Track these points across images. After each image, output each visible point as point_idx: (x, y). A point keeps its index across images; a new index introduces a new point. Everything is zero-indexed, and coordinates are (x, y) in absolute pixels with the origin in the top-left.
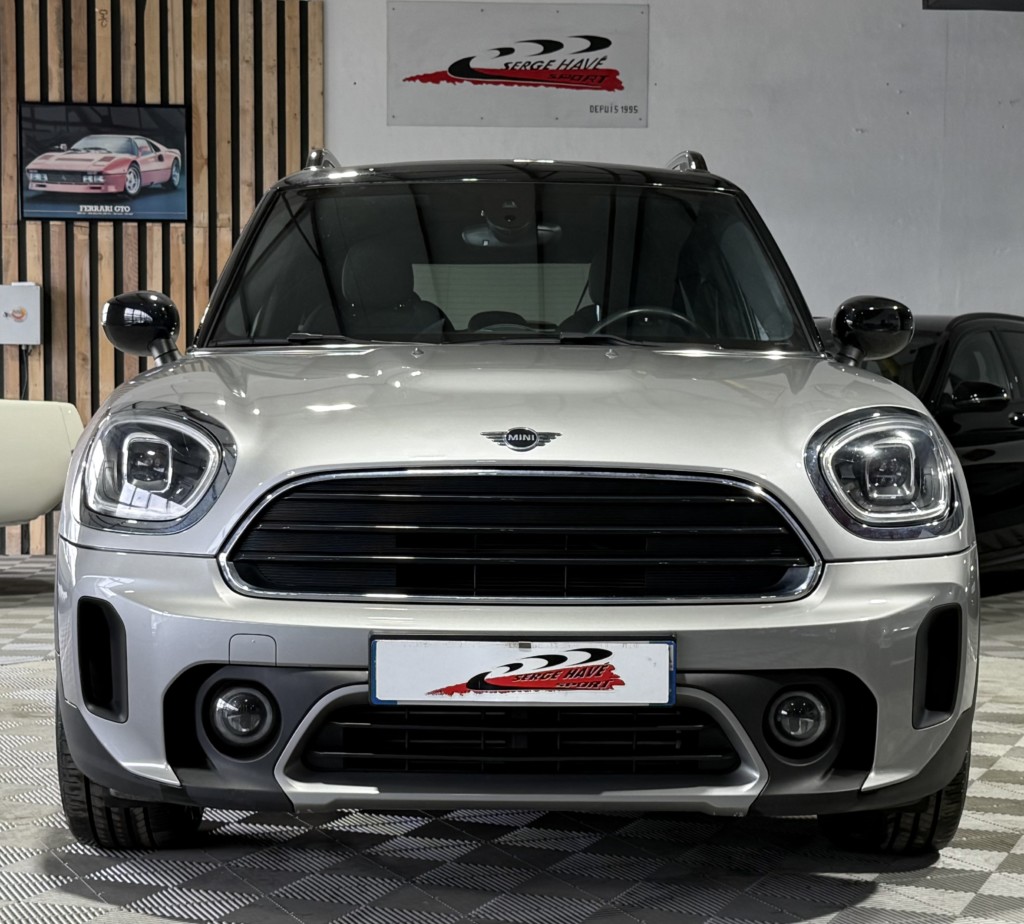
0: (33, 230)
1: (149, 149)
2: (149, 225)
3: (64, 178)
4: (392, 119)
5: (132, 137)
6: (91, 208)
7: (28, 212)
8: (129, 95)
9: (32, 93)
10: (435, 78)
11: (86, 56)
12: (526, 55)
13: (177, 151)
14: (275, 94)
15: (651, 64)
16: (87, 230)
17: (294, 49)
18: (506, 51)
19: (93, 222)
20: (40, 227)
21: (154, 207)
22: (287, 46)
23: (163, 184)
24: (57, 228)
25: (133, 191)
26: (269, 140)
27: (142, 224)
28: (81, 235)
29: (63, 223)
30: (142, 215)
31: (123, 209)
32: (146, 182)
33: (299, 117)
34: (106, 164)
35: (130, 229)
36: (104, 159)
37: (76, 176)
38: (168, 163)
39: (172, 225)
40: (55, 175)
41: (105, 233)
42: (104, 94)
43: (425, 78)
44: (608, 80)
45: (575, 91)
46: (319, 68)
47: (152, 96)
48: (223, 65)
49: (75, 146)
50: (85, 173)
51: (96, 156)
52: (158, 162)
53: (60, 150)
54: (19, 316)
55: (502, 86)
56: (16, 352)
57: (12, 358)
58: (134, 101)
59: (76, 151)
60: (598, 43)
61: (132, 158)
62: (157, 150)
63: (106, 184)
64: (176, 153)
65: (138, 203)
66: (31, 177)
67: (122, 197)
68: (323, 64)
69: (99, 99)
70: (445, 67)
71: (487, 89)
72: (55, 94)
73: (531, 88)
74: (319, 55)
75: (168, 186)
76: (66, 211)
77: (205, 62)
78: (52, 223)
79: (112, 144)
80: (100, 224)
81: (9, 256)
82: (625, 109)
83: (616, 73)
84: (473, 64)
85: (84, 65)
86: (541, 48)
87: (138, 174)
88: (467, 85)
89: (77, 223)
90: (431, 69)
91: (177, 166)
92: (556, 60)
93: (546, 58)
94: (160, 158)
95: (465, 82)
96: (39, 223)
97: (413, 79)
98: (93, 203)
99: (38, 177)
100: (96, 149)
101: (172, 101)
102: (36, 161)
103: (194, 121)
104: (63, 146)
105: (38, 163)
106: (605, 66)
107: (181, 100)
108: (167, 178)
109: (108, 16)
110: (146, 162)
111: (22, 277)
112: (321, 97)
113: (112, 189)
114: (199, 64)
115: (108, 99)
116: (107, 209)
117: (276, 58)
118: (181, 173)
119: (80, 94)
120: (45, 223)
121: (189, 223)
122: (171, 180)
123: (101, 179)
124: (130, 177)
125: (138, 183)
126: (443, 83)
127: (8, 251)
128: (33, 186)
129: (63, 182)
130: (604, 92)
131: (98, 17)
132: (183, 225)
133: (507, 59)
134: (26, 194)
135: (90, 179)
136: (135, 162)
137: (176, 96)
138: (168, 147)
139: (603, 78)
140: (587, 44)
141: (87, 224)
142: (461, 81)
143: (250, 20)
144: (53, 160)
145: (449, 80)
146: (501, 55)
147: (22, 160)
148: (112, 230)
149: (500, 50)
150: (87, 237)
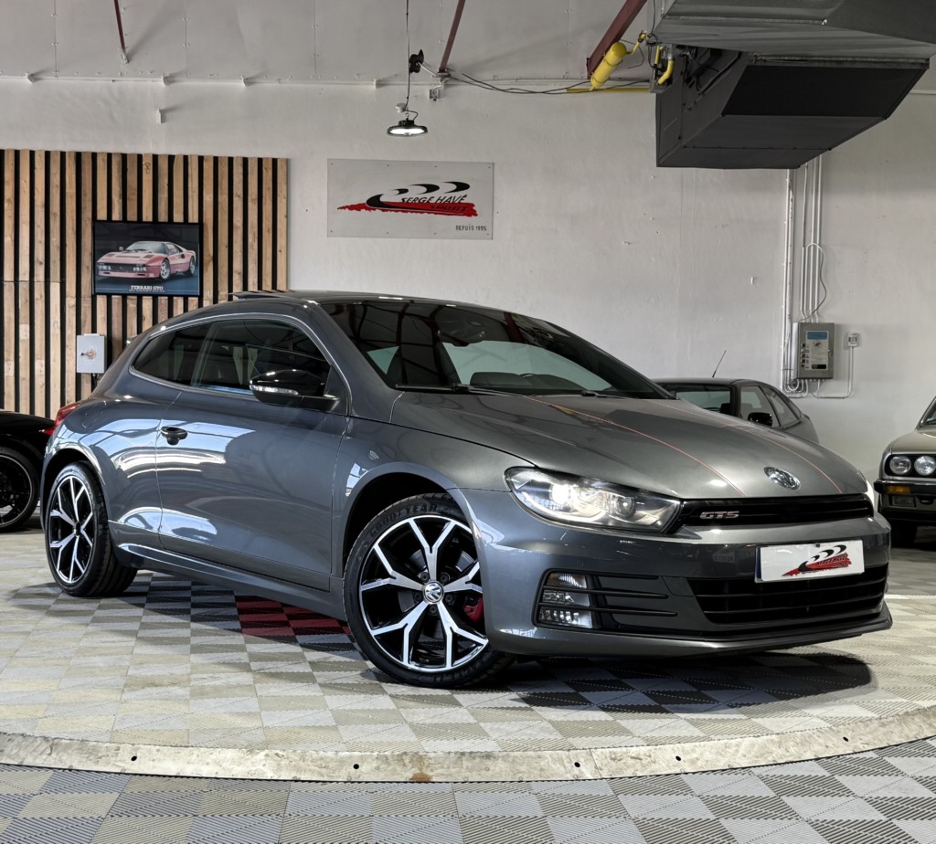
0: (101, 301)
1: (175, 250)
2: (175, 298)
3: (121, 268)
4: (331, 233)
5: (165, 243)
6: (138, 287)
7: (98, 290)
8: (163, 217)
9: (102, 215)
10: (358, 207)
11: (136, 192)
12: (416, 194)
13: (193, 252)
14: (256, 217)
15: (495, 200)
16: (136, 302)
17: (269, 189)
18: (402, 191)
19: (140, 296)
20: (106, 299)
21: (179, 286)
22: (264, 186)
23: (184, 272)
24: (116, 300)
25: (165, 277)
26: (252, 246)
27: (170, 298)
28: (132, 305)
29: (120, 297)
30: (170, 292)
31: (158, 288)
32: (174, 271)
33: (271, 231)
34: (148, 259)
35: (163, 301)
36: (147, 257)
37: (129, 267)
38: (187, 259)
39: (190, 298)
40: (115, 266)
41: (147, 304)
42: (147, 216)
43: (351, 208)
44: (468, 210)
45: (446, 216)
46: (284, 201)
47: (178, 218)
48: (223, 198)
49: (129, 248)
50: (135, 265)
51: (142, 255)
52: (181, 259)
53: (118, 251)
54: (90, 355)
55: (400, 213)
56: (90, 378)
57: (87, 382)
58: (166, 220)
59: (129, 251)
60: (462, 186)
61: (165, 256)
62: (181, 251)
63: (148, 272)
64: (193, 253)
65: (169, 284)
66: (100, 267)
67: (158, 281)
68: (288, 198)
69: (144, 219)
70: (365, 201)
71: (391, 214)
72: (116, 216)
73: (419, 214)
74: (284, 192)
75: (188, 274)
76: (123, 290)
77: (212, 196)
78: (113, 296)
79: (152, 247)
80: (144, 297)
81: (86, 317)
82: (479, 228)
83: (473, 205)
84: (382, 199)
85: (135, 197)
86: (425, 189)
87: (168, 266)
88: (378, 212)
89: (129, 297)
90: (355, 202)
91: (193, 261)
92: (435, 197)
93: (429, 195)
94: (183, 256)
95: (377, 211)
96: (105, 296)
97: (344, 208)
98: (139, 284)
99: (105, 267)
100: (142, 250)
101: (190, 221)
102: (104, 257)
103: (205, 233)
104: (121, 248)
105: (104, 259)
106: (465, 201)
107: (196, 220)
108: (186, 269)
109: (151, 167)
110: (173, 258)
111: (94, 330)
112: (285, 220)
113: (152, 275)
114: (208, 198)
115: (150, 219)
116: (147, 288)
117: (256, 193)
118: (196, 266)
119: (132, 216)
120: (109, 296)
121: (201, 298)
122: (189, 270)
123: (145, 269)
124: (163, 268)
125: (168, 271)
126: (363, 211)
127: (85, 314)
128: (101, 273)
129: (121, 271)
130: (465, 217)
131: (144, 167)
132: (197, 298)
133: (403, 196)
134: (97, 278)
135: (138, 269)
136: (166, 258)
137: (193, 218)
138: (188, 249)
139: (464, 208)
140: (454, 187)
141: (135, 297)
142: (374, 210)
143: (241, 170)
144: (115, 257)
145: (367, 209)
146: (400, 193)
147: (96, 255)
148: (151, 301)
149: (399, 190)
150: (135, 306)
